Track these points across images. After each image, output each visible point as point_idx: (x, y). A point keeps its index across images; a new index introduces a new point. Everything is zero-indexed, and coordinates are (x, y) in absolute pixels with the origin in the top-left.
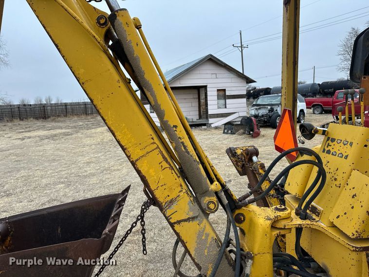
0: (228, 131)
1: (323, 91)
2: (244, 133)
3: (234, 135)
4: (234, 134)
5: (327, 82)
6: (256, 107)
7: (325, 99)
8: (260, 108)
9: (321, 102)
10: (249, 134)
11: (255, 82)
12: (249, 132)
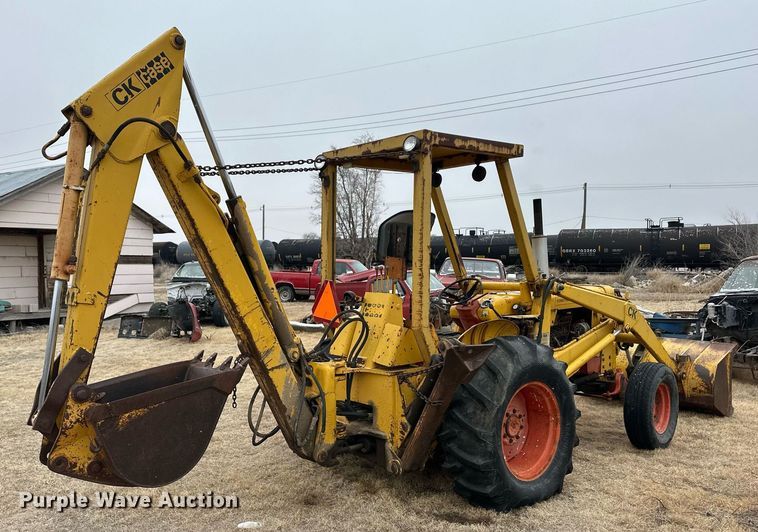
0: (129, 332)
1: (283, 257)
2: (167, 335)
3: (146, 341)
4: (145, 337)
5: (291, 241)
6: (181, 284)
7: (297, 274)
8: (188, 287)
9: (291, 280)
10: (178, 337)
11: (172, 231)
12: (179, 333)
